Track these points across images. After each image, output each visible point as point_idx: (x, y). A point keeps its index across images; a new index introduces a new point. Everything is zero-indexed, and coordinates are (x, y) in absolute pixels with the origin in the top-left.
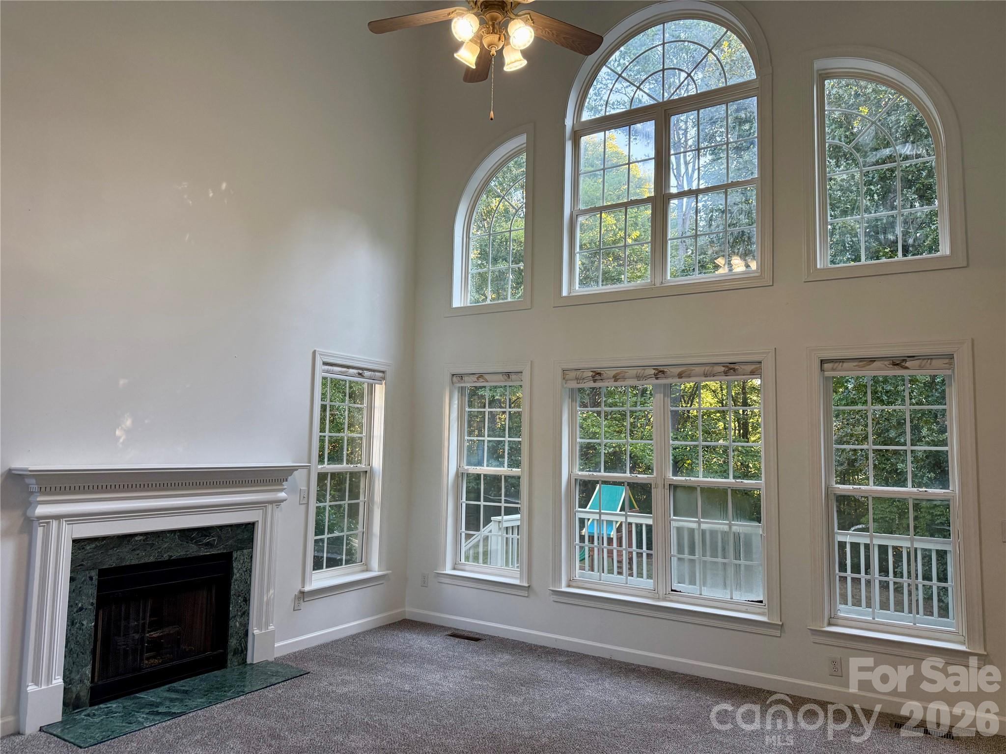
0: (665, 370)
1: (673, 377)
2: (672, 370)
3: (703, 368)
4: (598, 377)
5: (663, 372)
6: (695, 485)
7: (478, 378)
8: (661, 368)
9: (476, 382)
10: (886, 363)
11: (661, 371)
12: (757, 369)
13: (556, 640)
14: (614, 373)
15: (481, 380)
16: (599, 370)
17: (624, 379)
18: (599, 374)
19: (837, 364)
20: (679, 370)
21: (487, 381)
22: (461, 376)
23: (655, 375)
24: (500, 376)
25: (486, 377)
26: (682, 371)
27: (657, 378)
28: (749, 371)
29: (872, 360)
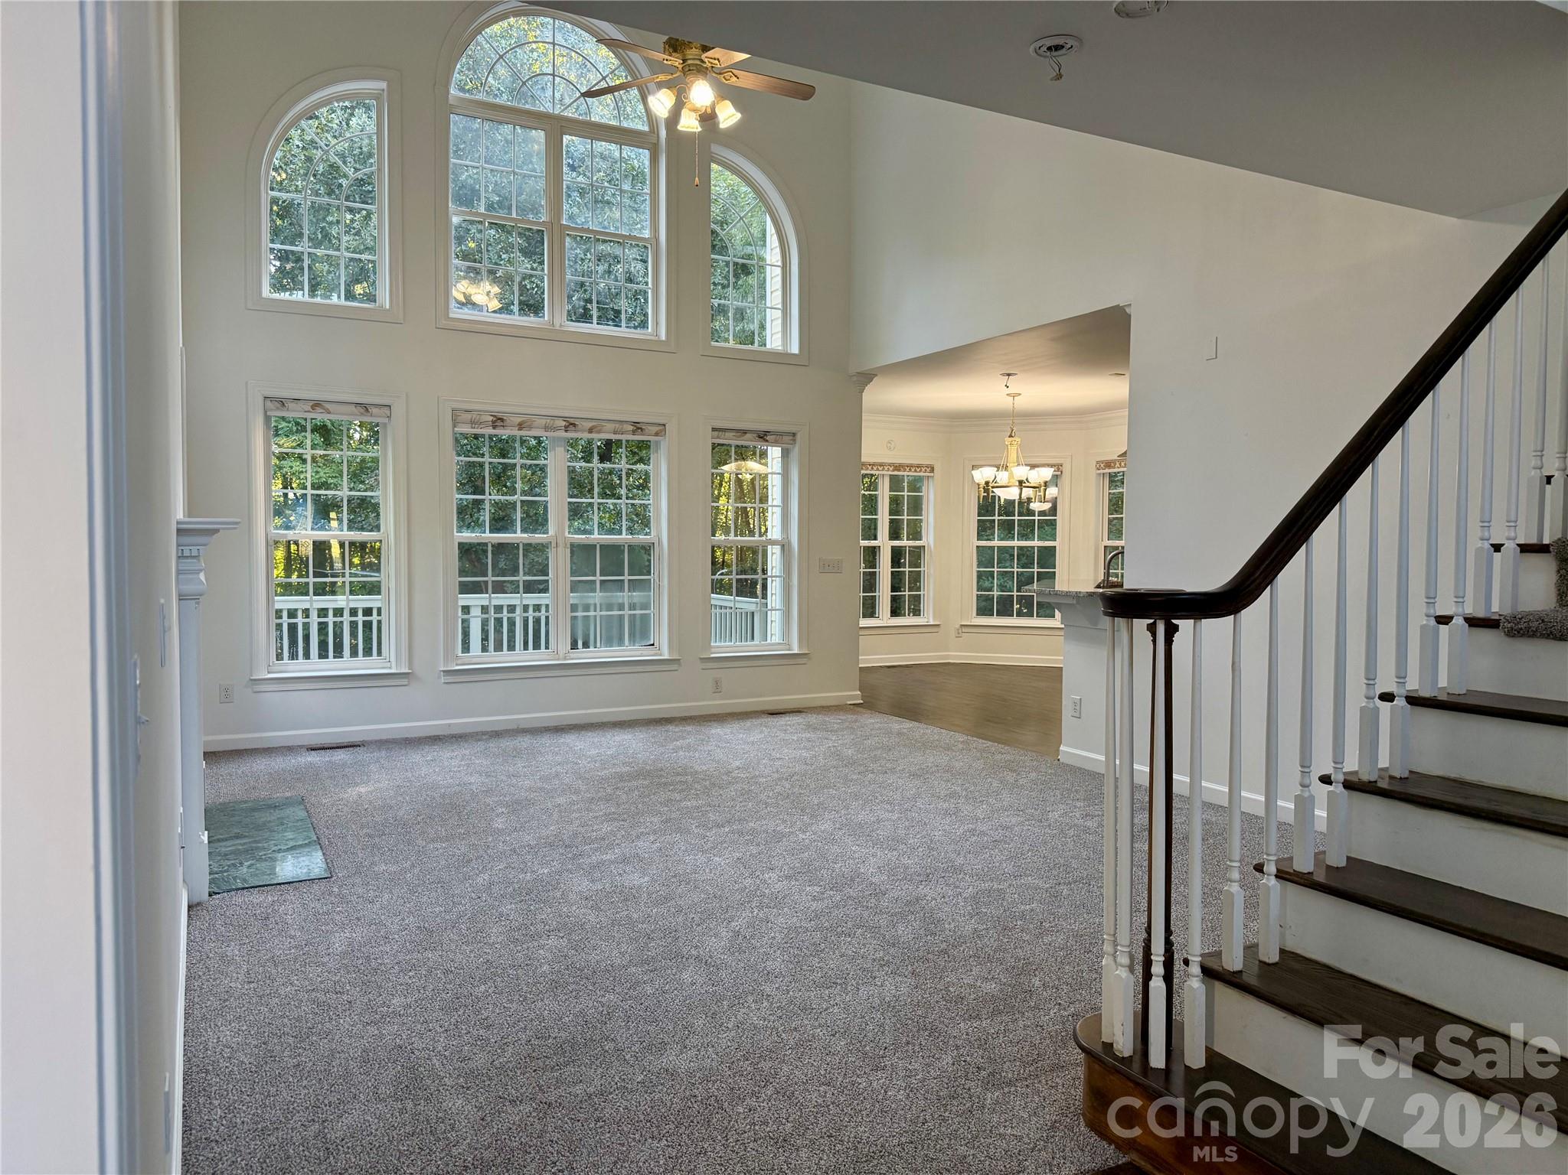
0: (576, 423)
1: (583, 431)
2: (584, 424)
3: (614, 425)
4: (499, 423)
5: (574, 425)
6: (595, 542)
7: (313, 407)
8: (572, 421)
9: (309, 411)
10: (755, 435)
11: (572, 424)
12: (661, 431)
13: (449, 725)
14: (519, 420)
15: (319, 410)
16: (500, 415)
17: (530, 428)
18: (502, 420)
19: (721, 433)
20: (590, 424)
21: (329, 413)
22: (282, 403)
23: (566, 427)
24: (352, 408)
25: (327, 406)
26: (593, 426)
27: (566, 431)
28: (654, 432)
29: (745, 432)
